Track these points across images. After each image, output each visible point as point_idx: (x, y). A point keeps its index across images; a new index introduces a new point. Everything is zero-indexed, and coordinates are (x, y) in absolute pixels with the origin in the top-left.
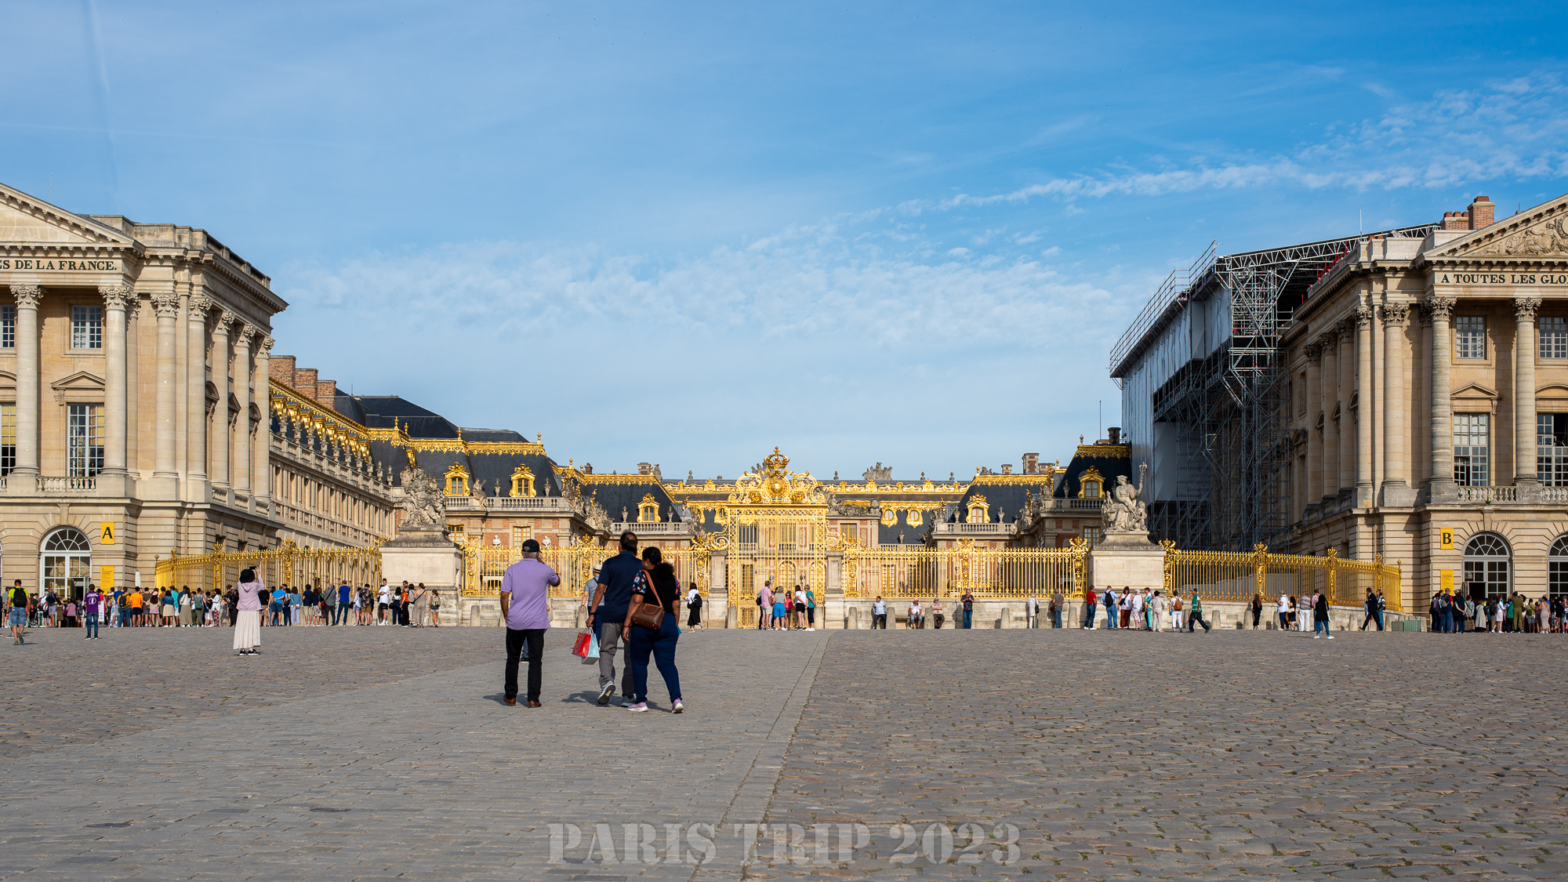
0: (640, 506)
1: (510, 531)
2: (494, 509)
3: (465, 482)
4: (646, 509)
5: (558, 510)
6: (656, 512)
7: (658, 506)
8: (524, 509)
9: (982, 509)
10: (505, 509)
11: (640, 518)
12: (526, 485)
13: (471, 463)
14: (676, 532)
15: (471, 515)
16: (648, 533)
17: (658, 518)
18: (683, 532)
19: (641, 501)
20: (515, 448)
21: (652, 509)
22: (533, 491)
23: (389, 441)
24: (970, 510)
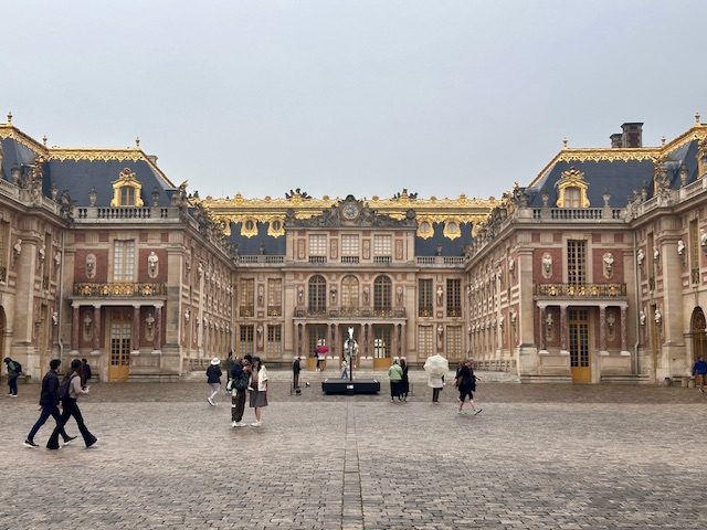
0: (115, 186)
4: (123, 189)
6: (137, 193)
7: (140, 186)
9: (579, 189)
11: (115, 202)
14: (164, 220)
16: (125, 220)
17: (139, 202)
18: (171, 220)
19: (116, 178)
21: (132, 189)
24: (562, 192)
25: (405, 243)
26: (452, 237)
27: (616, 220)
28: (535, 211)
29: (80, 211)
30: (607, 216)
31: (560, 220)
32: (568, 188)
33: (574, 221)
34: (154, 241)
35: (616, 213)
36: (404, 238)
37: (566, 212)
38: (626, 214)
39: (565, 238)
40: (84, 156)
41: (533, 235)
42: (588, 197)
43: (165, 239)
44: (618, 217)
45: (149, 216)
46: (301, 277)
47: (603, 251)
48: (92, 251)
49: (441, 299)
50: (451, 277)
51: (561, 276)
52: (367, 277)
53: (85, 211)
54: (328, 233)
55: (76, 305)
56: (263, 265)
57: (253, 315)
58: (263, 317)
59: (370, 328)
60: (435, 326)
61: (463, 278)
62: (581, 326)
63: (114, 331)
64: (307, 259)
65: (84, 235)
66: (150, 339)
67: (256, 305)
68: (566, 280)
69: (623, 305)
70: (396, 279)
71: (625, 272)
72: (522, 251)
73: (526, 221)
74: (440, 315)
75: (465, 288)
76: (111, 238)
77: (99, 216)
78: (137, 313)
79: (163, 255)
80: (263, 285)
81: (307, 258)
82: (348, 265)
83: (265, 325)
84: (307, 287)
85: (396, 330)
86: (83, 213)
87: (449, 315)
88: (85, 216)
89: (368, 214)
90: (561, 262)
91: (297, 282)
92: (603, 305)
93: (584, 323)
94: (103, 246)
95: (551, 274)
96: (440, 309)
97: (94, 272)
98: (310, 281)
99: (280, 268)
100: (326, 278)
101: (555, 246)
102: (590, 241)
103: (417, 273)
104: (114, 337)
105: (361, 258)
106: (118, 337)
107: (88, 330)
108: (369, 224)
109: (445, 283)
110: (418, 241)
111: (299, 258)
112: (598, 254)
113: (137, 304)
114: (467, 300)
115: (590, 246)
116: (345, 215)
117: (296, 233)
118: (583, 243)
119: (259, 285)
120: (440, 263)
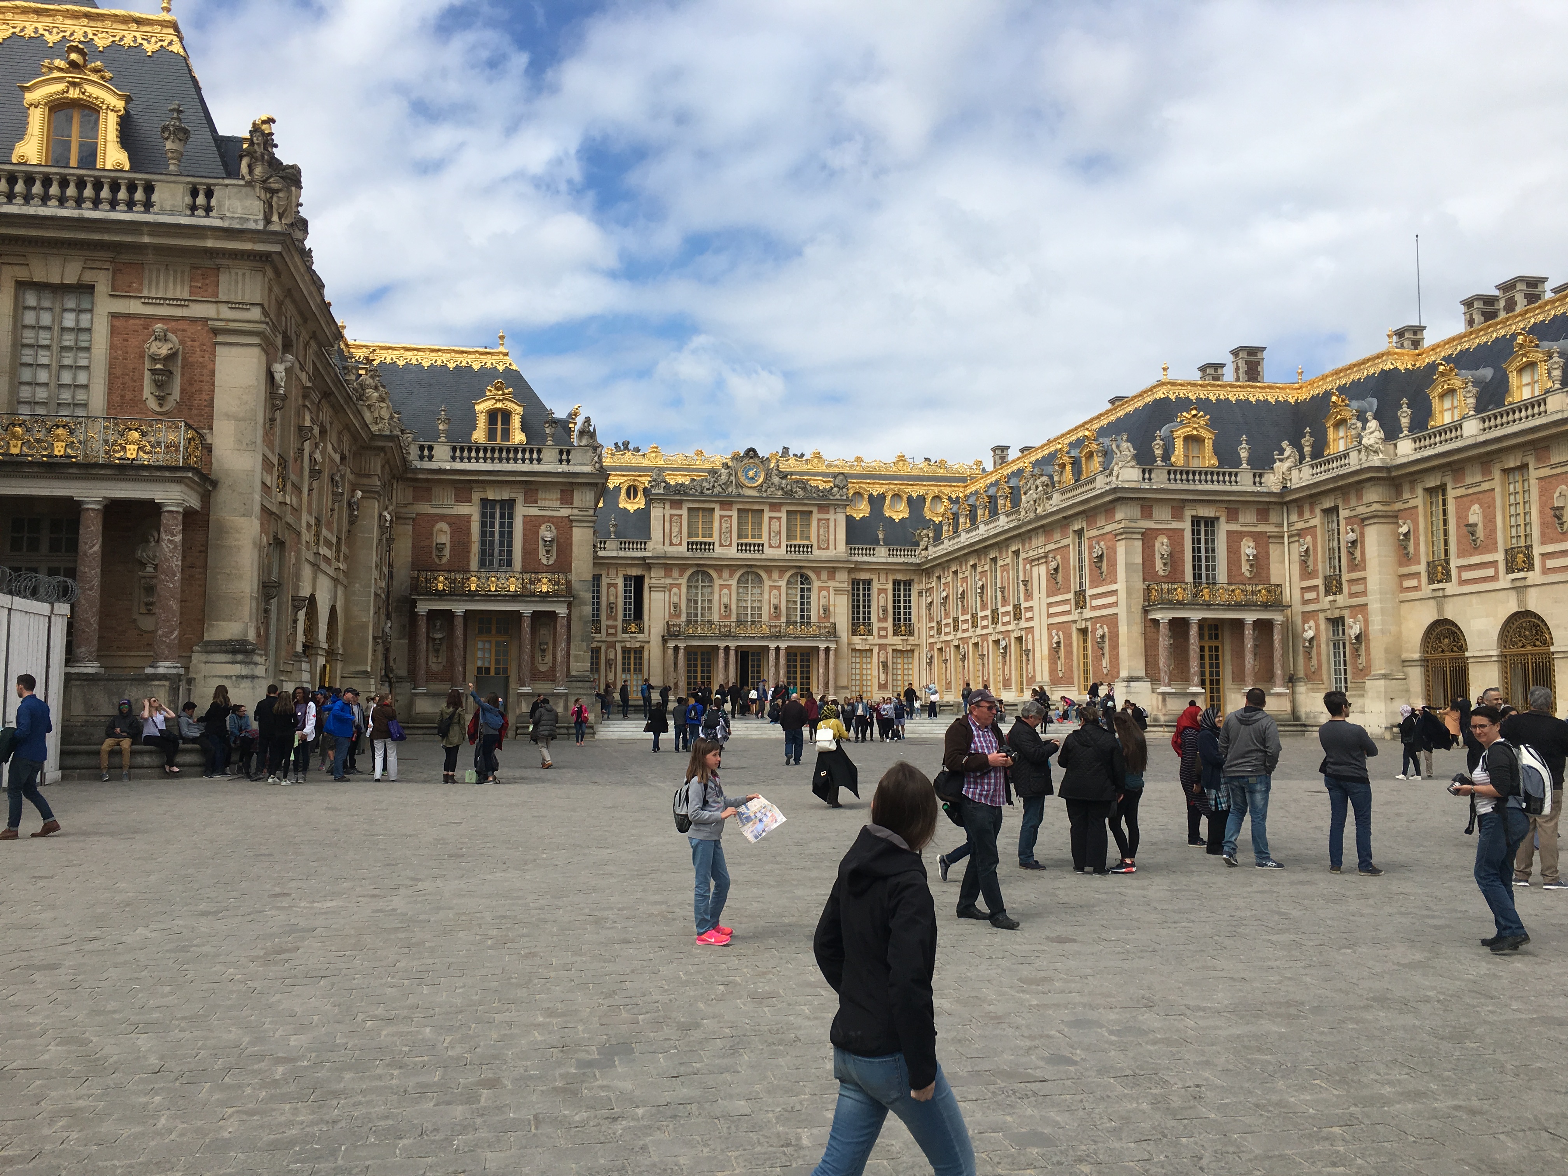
0: (478, 408)
4: (492, 415)
6: (516, 421)
7: (518, 410)
9: (1202, 440)
11: (479, 435)
14: (564, 468)
16: (498, 466)
17: (518, 437)
18: (578, 468)
19: (480, 395)
21: (507, 415)
24: (1179, 442)
25: (832, 524)
26: (897, 517)
27: (1258, 489)
28: (1144, 472)
29: (422, 448)
30: (1245, 482)
31: (1180, 486)
32: (1188, 439)
33: (1200, 487)
34: (547, 503)
35: (1258, 476)
36: (831, 516)
37: (1187, 473)
38: (1272, 482)
39: (1188, 513)
40: (413, 358)
41: (1142, 507)
42: (1216, 452)
43: (566, 498)
44: (1261, 483)
45: (539, 460)
46: (675, 573)
47: (1241, 535)
48: (443, 518)
49: (885, 610)
50: (899, 577)
51: (1183, 572)
52: (775, 575)
53: (431, 448)
54: (717, 507)
55: (423, 608)
56: (614, 554)
57: (599, 631)
58: (615, 635)
59: (782, 653)
60: (876, 650)
61: (916, 580)
62: (1210, 648)
63: (480, 654)
64: (683, 548)
65: (429, 490)
66: (543, 668)
67: (603, 616)
68: (1189, 578)
69: (1278, 618)
70: (819, 578)
71: (1272, 566)
72: (1127, 534)
73: (1133, 485)
74: (883, 633)
75: (920, 593)
76: (476, 497)
77: (454, 458)
78: (526, 624)
79: (565, 526)
80: (615, 585)
81: (685, 544)
82: (748, 555)
83: (618, 647)
84: (684, 590)
85: (822, 655)
86: (426, 452)
87: (895, 633)
88: (431, 457)
89: (776, 480)
90: (1182, 552)
91: (669, 581)
92: (1250, 617)
93: (1214, 643)
94: (463, 509)
95: (1168, 568)
96: (884, 625)
97: (447, 552)
98: (689, 580)
99: (644, 558)
100: (714, 575)
101: (1175, 525)
102: (1223, 520)
103: (851, 571)
104: (479, 663)
105: (766, 546)
106: (487, 665)
107: (437, 651)
108: (780, 493)
109: (890, 586)
110: (850, 520)
111: (671, 544)
112: (1234, 538)
113: (527, 609)
114: (923, 611)
115: (1223, 528)
116: (742, 479)
117: (667, 506)
118: (1211, 522)
119: (609, 585)
120: (881, 555)
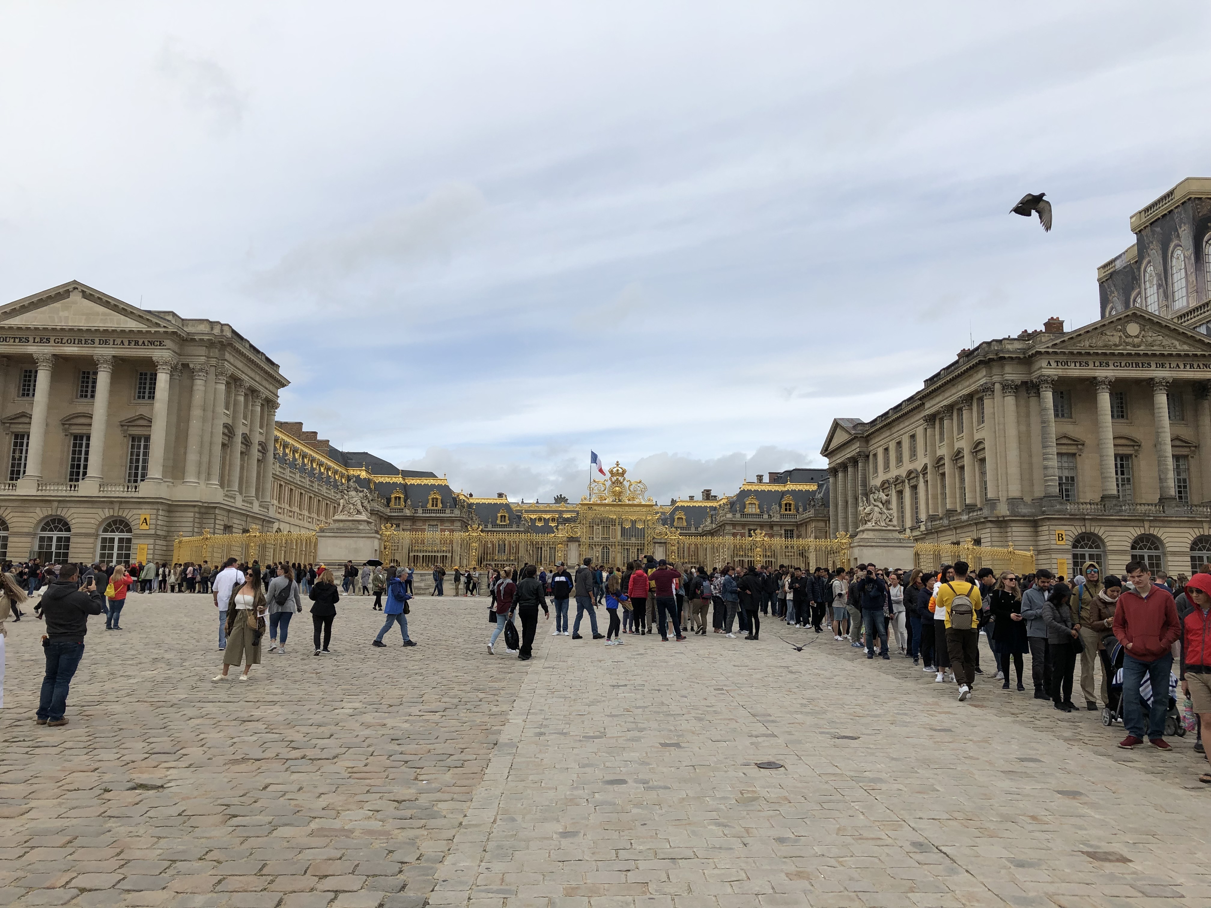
0: (498, 514)
1: (426, 527)
2: (418, 515)
3: (402, 500)
4: (501, 516)
5: (453, 515)
6: (507, 518)
7: (507, 514)
8: (434, 515)
9: (682, 518)
10: (424, 515)
11: (498, 522)
12: (437, 502)
13: (405, 488)
14: (517, 529)
15: (406, 518)
17: (507, 522)
18: (521, 530)
19: (499, 512)
20: (430, 482)
21: (505, 516)
22: (440, 505)
23: (359, 475)
24: (676, 520)
27: (696, 532)
30: (693, 530)
32: (678, 518)
35: (696, 528)
38: (700, 530)
40: (485, 501)
42: (686, 522)
45: (512, 528)
53: (487, 525)
77: (492, 528)
117: (563, 525)
